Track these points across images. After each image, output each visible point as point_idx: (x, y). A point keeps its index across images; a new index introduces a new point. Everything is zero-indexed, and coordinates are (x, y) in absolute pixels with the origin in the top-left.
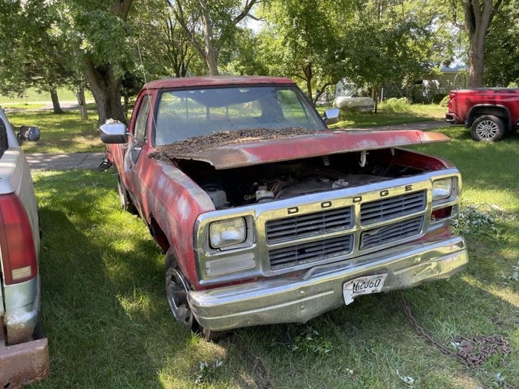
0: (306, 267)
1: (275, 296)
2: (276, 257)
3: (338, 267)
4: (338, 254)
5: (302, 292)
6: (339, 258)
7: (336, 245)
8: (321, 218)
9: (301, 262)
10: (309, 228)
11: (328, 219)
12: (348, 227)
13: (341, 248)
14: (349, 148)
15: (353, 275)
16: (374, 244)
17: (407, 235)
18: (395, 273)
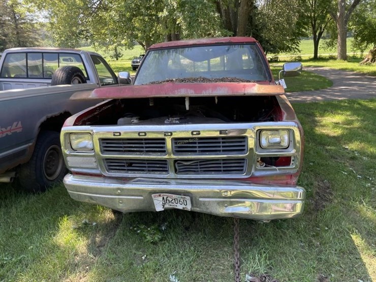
0: (133, 176)
1: (101, 189)
2: (112, 164)
3: (153, 182)
4: (158, 173)
5: (119, 191)
6: (158, 176)
7: (156, 165)
8: (142, 143)
9: (130, 172)
10: (133, 149)
11: (148, 145)
12: (164, 154)
13: (161, 169)
14: (166, 94)
15: (158, 190)
16: (193, 173)
17: (230, 172)
18: (201, 199)
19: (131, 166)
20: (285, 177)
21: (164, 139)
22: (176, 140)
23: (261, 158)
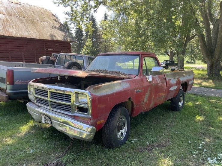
12: (47, 98)
16: (56, 109)
17: (67, 111)
18: (53, 121)
19: (41, 102)
20: (88, 120)
21: (47, 91)
22: (51, 92)
23: (77, 107)
